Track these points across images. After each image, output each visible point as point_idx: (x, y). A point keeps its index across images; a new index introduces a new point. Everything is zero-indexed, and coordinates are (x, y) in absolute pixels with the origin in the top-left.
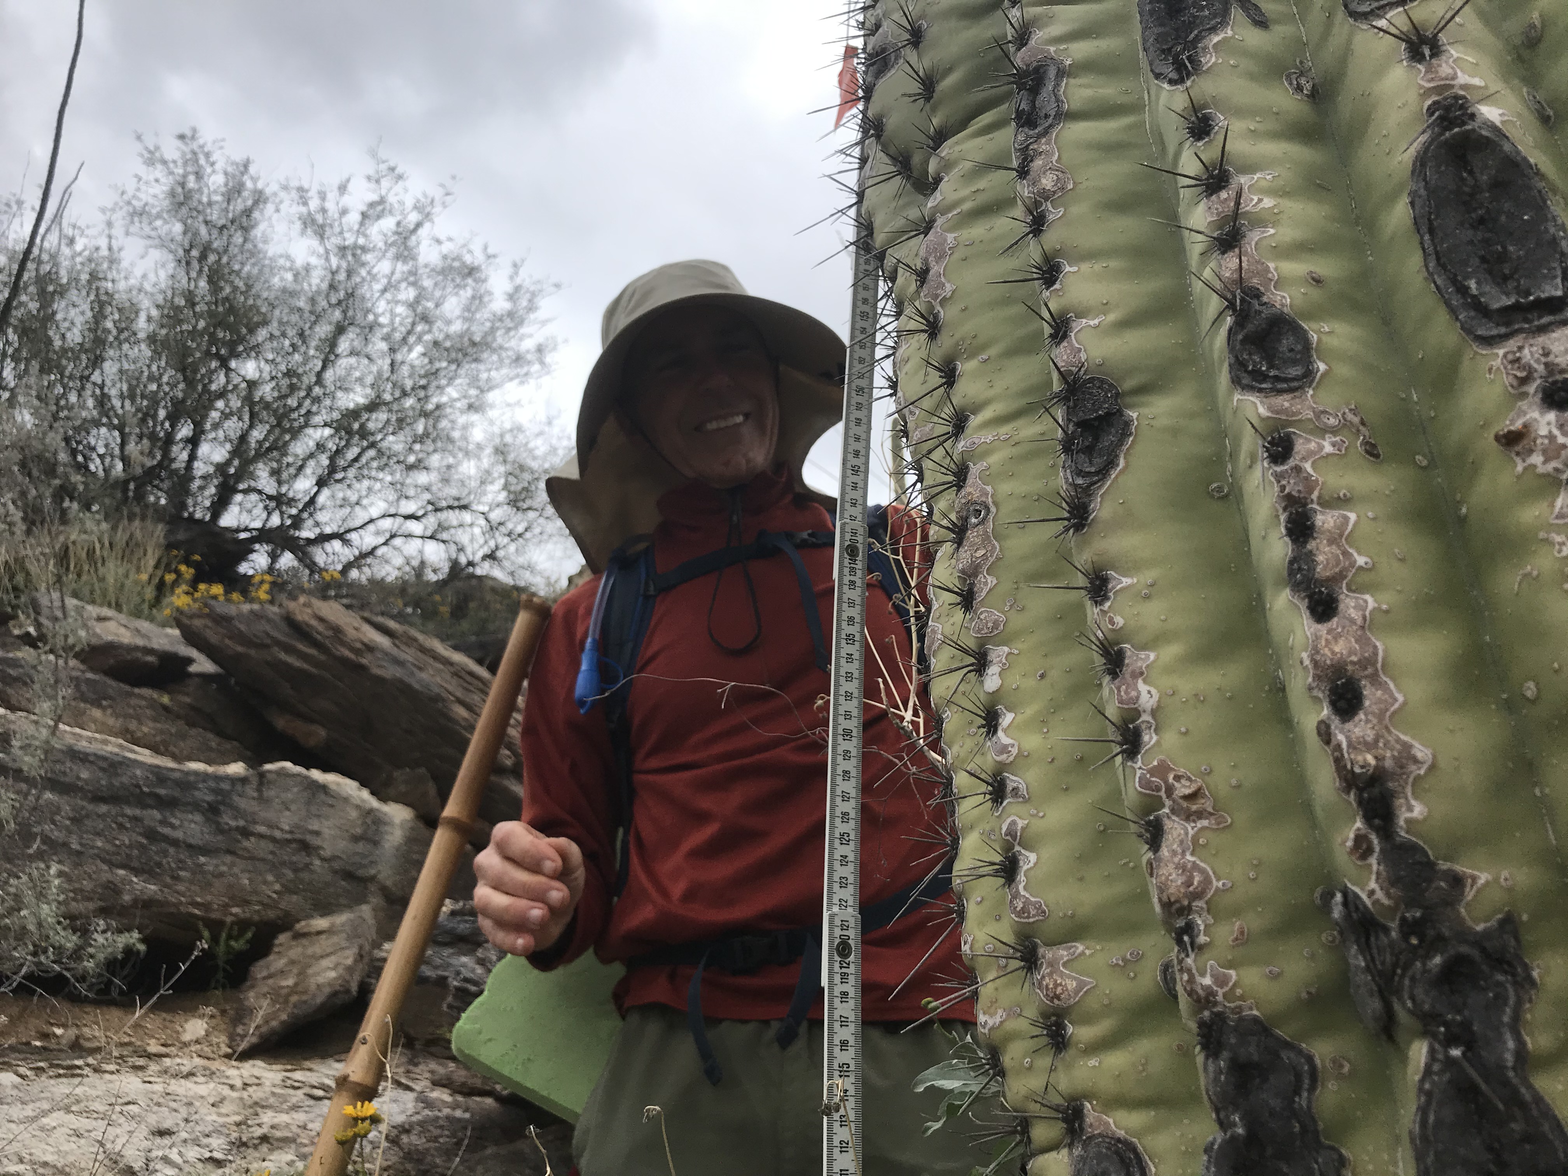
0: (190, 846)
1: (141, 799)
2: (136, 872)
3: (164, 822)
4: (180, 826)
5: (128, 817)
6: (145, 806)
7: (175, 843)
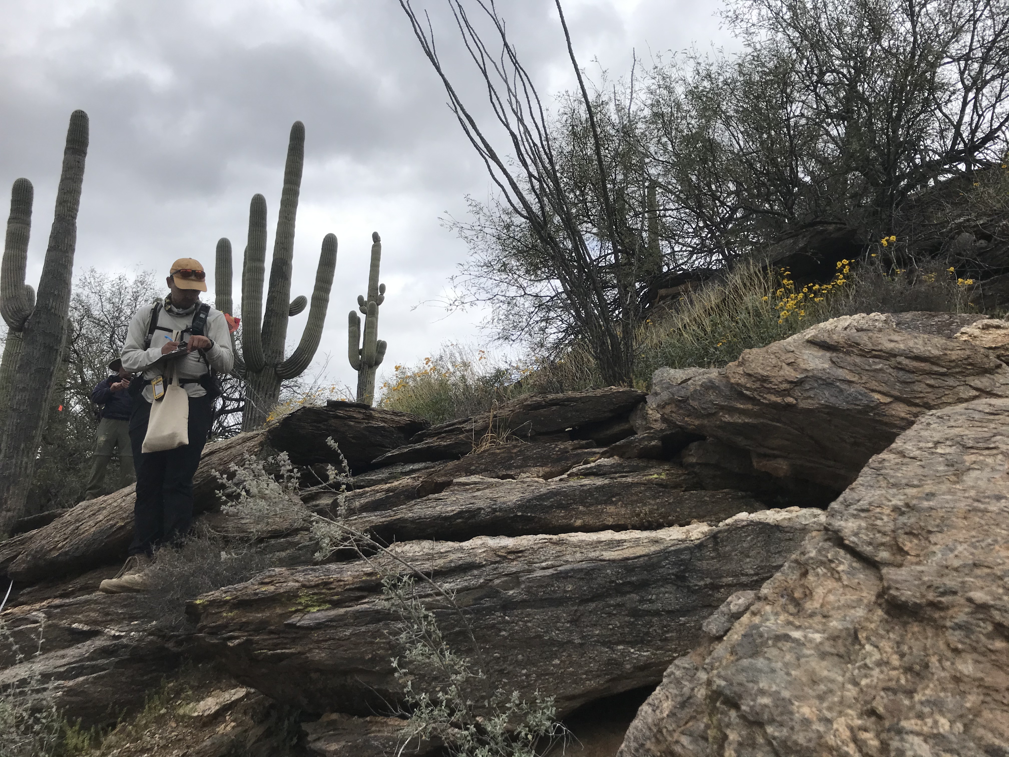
0: (669, 612)
1: (619, 590)
2: (632, 644)
3: (642, 601)
4: (657, 599)
5: (612, 606)
6: (624, 594)
7: (657, 613)
